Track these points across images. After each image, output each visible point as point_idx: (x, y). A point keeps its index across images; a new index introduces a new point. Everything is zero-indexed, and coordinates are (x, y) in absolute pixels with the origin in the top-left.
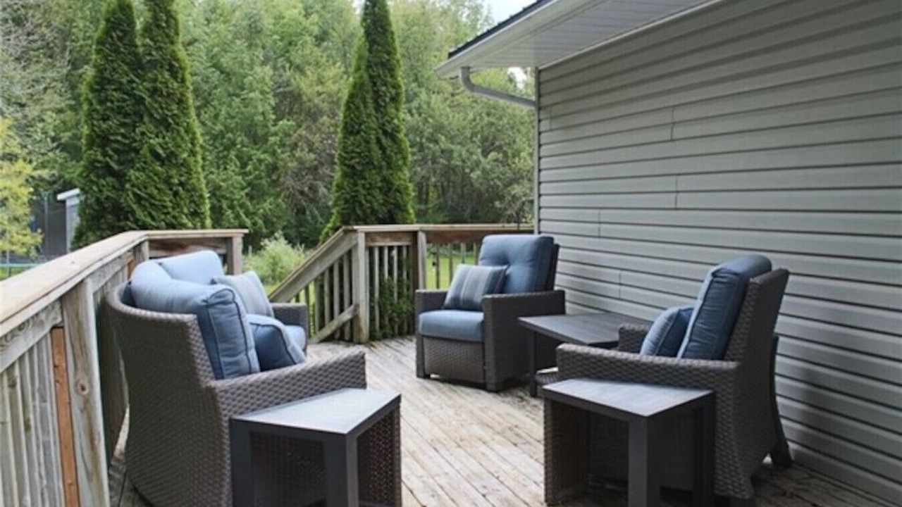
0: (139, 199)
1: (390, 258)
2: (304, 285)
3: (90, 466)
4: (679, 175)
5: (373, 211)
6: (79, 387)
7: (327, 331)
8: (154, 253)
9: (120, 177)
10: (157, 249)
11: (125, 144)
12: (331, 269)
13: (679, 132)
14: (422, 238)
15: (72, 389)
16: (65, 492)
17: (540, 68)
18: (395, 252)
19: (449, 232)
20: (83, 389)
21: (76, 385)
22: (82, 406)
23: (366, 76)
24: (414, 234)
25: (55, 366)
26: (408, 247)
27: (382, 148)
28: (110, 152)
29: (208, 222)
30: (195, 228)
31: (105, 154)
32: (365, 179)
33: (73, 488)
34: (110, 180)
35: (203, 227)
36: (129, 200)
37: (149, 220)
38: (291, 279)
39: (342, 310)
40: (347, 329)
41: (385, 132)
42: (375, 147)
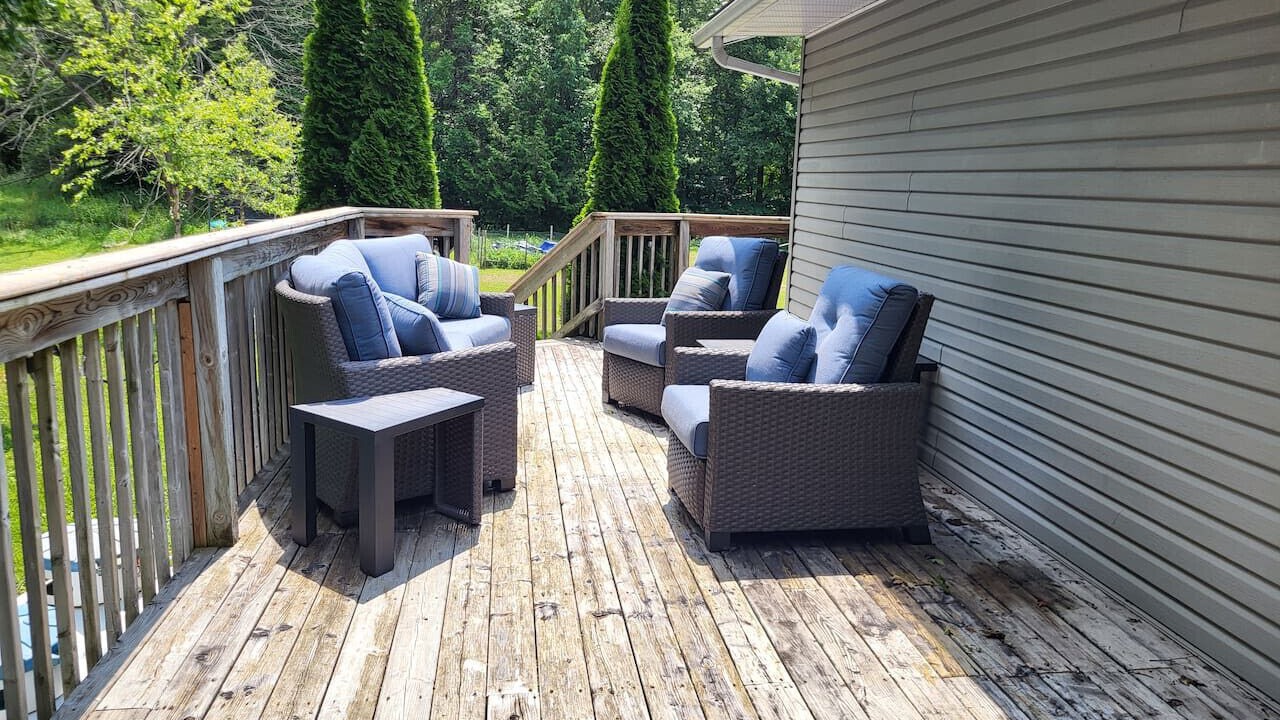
0: (362, 174)
1: (647, 249)
2: (551, 274)
3: (213, 433)
4: (913, 172)
5: (630, 197)
6: (204, 359)
7: (571, 326)
8: (370, 232)
9: (344, 147)
10: (374, 227)
11: (346, 110)
12: (579, 258)
13: (918, 122)
14: (685, 229)
15: (198, 361)
16: (189, 456)
17: (807, 37)
18: (652, 244)
19: (715, 223)
20: (208, 360)
21: (201, 357)
22: (207, 377)
23: (629, 40)
24: (677, 223)
25: (182, 338)
26: (669, 238)
27: (644, 126)
28: (331, 120)
29: (438, 201)
30: (422, 207)
31: (324, 121)
32: (623, 159)
33: (197, 453)
34: (331, 150)
35: (432, 206)
36: (350, 173)
37: (371, 198)
38: (539, 266)
39: (587, 303)
40: (591, 325)
41: (649, 106)
42: (635, 124)
